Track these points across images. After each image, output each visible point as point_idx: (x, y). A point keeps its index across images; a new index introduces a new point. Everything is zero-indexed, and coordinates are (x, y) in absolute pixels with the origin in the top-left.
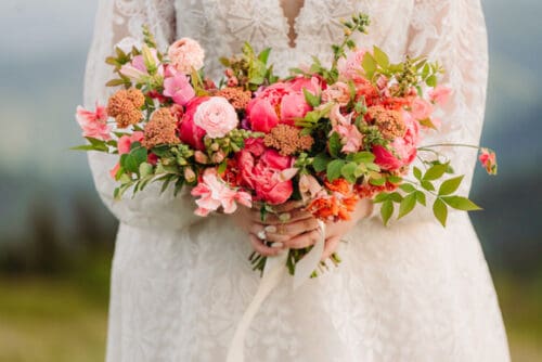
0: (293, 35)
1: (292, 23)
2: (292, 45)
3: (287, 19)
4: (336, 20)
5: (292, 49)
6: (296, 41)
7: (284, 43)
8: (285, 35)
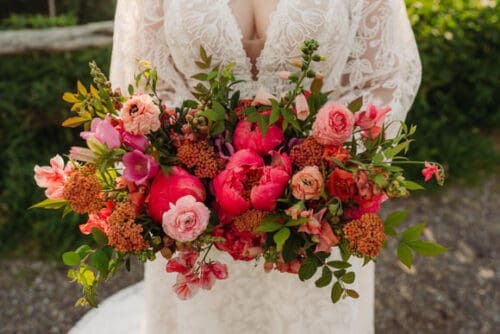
0: (255, 72)
1: (253, 62)
2: (255, 78)
3: (249, 59)
4: (290, 61)
5: (254, 82)
6: (258, 76)
7: (248, 77)
8: (248, 71)
